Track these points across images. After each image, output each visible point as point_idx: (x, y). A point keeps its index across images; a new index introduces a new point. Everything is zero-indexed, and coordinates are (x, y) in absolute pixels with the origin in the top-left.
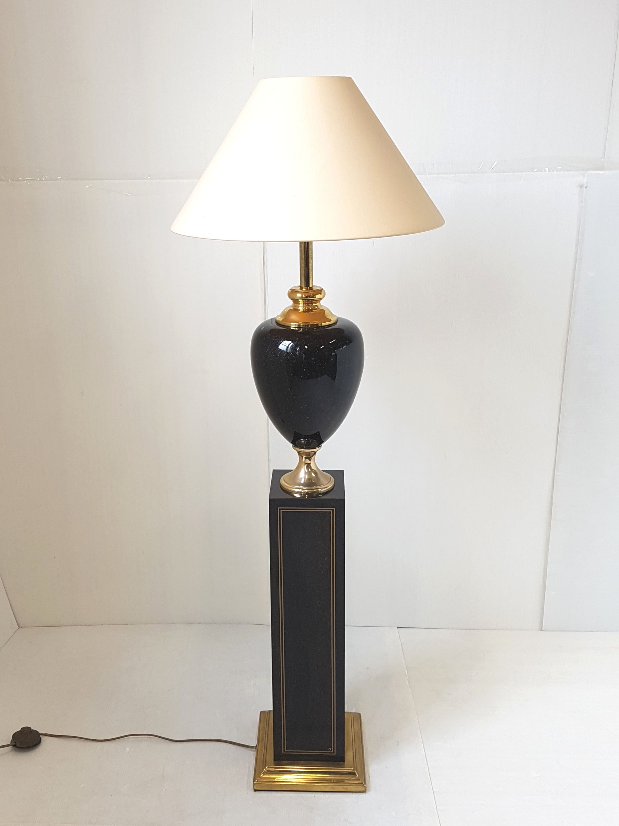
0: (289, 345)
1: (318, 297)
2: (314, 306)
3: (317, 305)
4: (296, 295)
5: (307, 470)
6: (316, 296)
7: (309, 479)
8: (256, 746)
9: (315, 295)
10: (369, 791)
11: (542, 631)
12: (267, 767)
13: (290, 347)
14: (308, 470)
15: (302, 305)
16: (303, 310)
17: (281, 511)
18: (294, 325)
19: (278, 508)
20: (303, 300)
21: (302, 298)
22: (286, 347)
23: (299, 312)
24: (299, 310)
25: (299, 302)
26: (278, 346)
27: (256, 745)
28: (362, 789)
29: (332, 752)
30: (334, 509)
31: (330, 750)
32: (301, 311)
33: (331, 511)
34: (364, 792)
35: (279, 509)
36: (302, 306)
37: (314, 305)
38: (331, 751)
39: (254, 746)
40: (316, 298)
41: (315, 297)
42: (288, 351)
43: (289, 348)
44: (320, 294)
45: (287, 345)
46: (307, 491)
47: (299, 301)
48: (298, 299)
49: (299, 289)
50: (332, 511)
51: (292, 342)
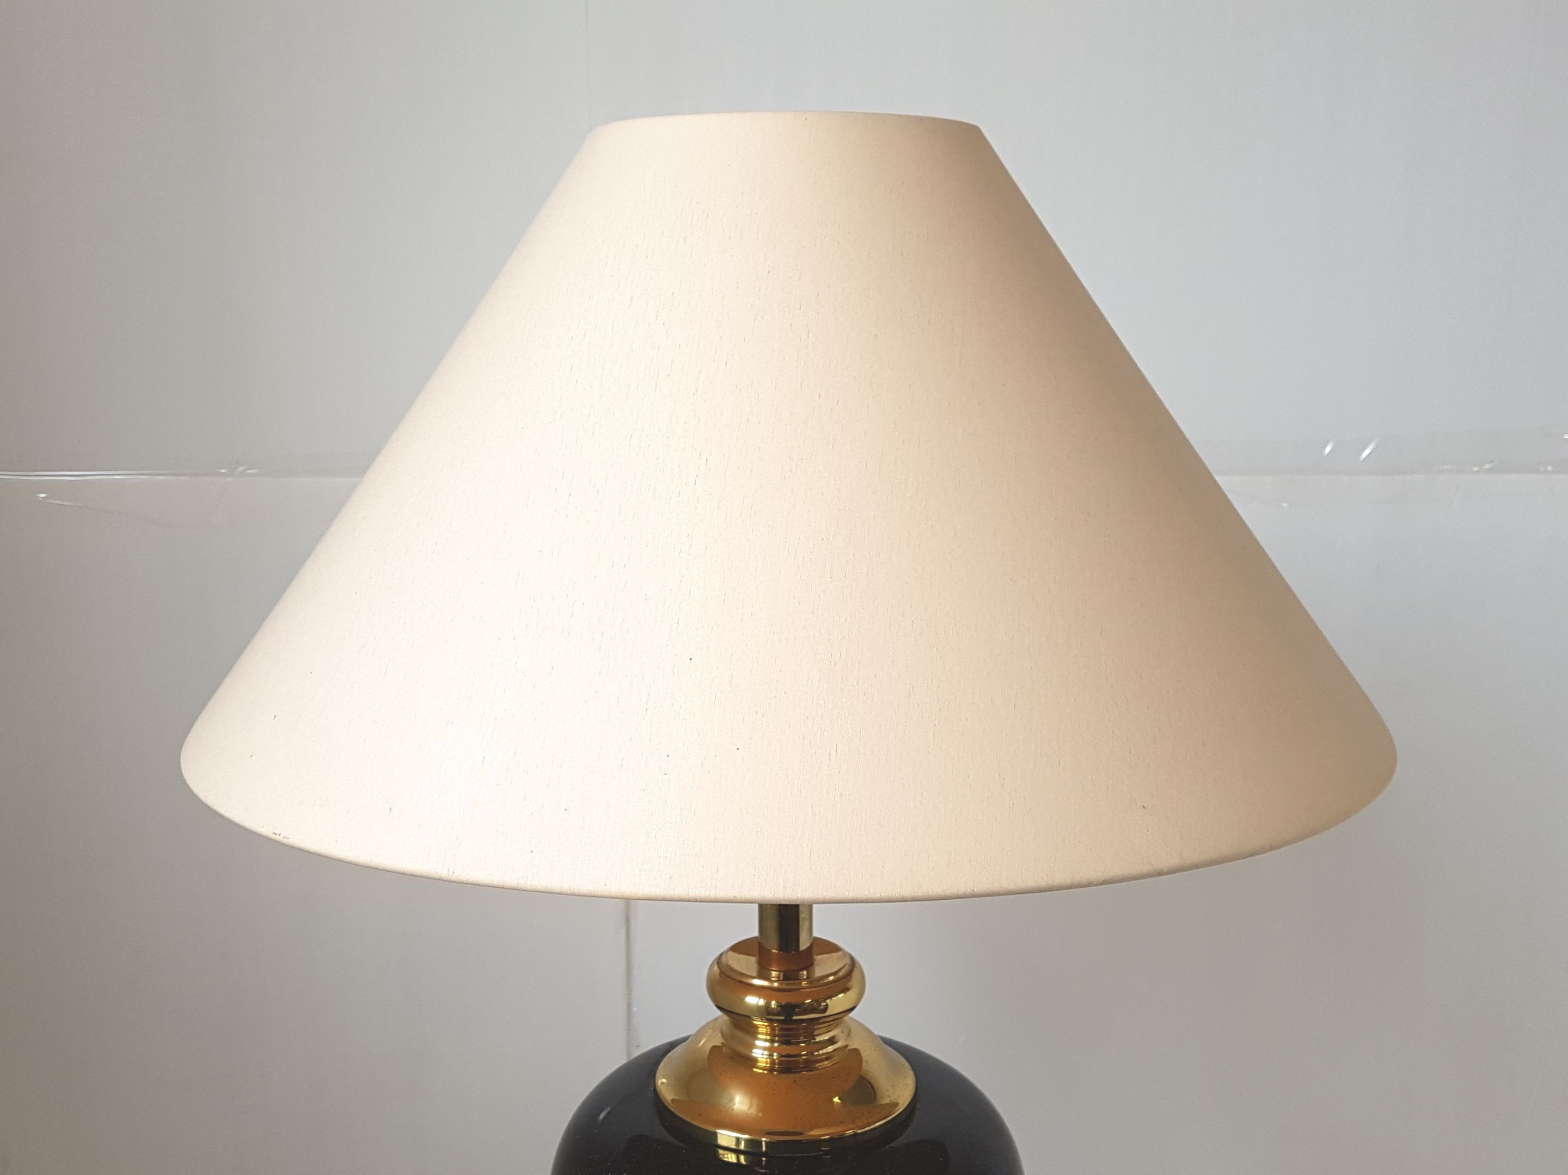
1: (837, 1003)
2: (820, 1042)
3: (833, 1037)
4: (744, 999)
6: (828, 1001)
9: (825, 1001)
15: (766, 1040)
16: (773, 1062)
20: (768, 1020)
21: (766, 1013)
23: (755, 1070)
24: (753, 1061)
25: (756, 1027)
32: (764, 1069)
36: (767, 1044)
37: (818, 1039)
40: (828, 1013)
41: (826, 1007)
44: (845, 990)
47: (755, 1022)
48: (749, 1017)
49: (755, 974)
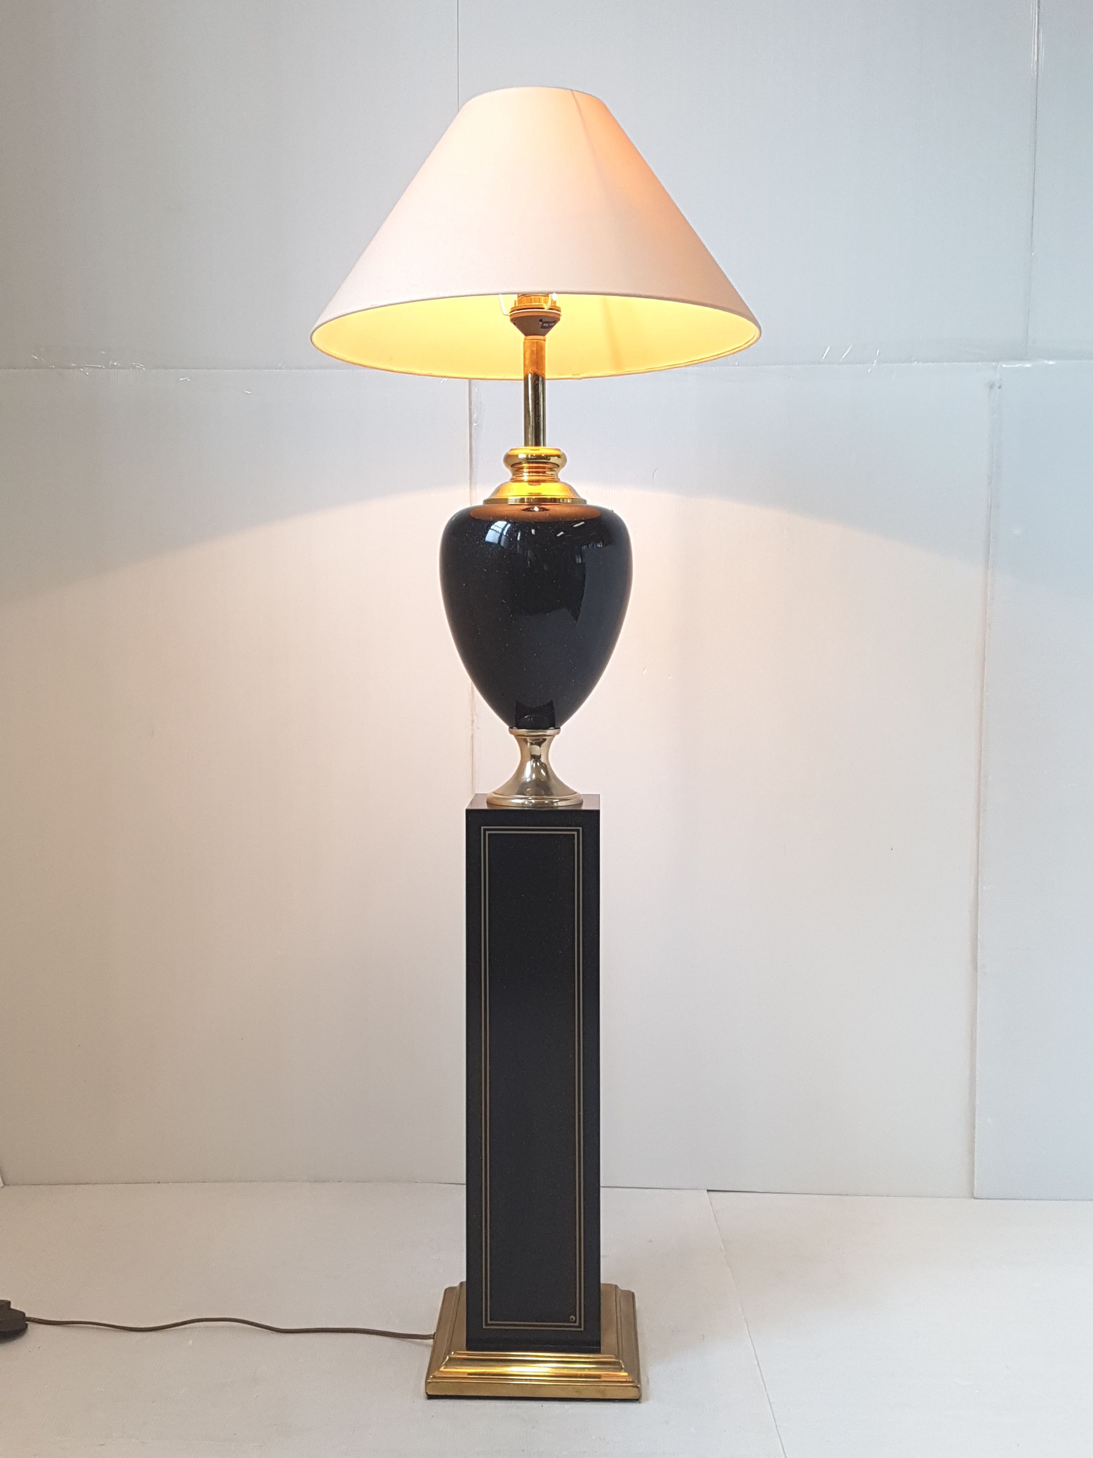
0: (503, 529)
1: (554, 460)
2: (548, 475)
3: (552, 475)
4: (518, 457)
5: (534, 764)
6: (551, 458)
7: (537, 779)
8: (434, 1335)
10: (647, 1400)
11: (973, 1200)
12: (453, 1353)
13: (505, 533)
14: (536, 764)
15: (527, 473)
16: (530, 480)
17: (487, 833)
18: (514, 501)
19: (482, 828)
20: (529, 465)
21: (527, 460)
22: (499, 535)
23: (522, 483)
24: (522, 481)
25: (523, 468)
26: (485, 537)
27: (435, 1333)
28: (632, 1393)
29: (577, 1324)
30: (581, 828)
31: (572, 1319)
32: (526, 482)
33: (575, 833)
34: (636, 1400)
35: (484, 829)
37: (547, 473)
38: (575, 1322)
39: (432, 1335)
40: (551, 461)
41: (549, 459)
42: (502, 544)
43: (503, 537)
45: (500, 531)
46: (533, 801)
47: (523, 465)
48: (520, 464)
50: (577, 833)
51: (508, 522)
